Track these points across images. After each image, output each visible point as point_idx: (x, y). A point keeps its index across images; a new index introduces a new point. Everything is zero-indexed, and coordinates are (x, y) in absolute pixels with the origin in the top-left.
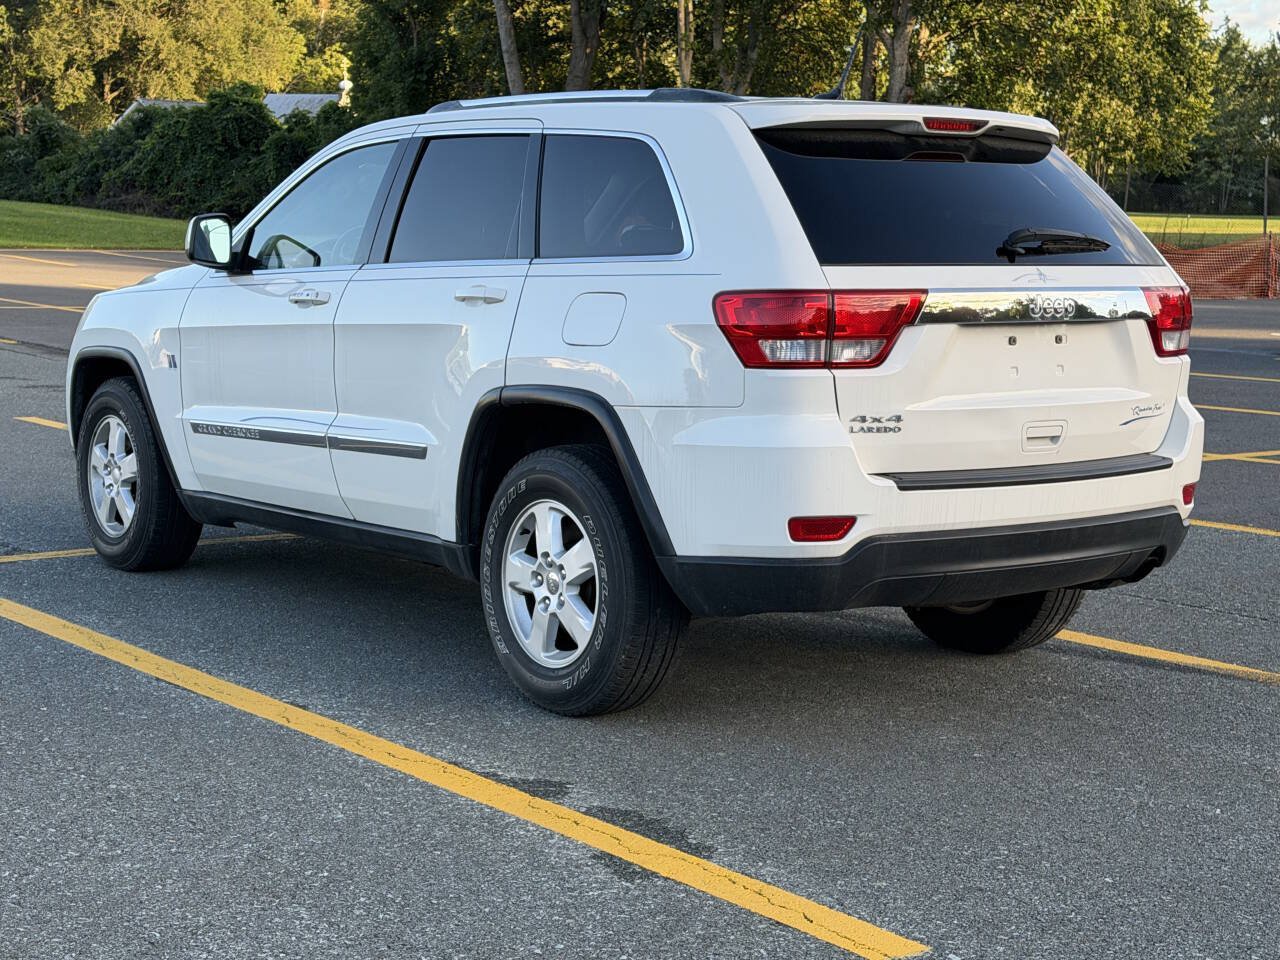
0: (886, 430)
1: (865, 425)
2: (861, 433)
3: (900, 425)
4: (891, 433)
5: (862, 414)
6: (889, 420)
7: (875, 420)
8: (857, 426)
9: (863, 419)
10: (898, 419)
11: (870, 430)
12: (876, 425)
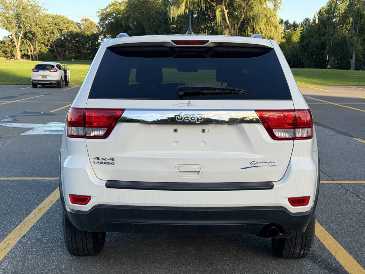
0: (108, 163)
1: (100, 161)
2: (98, 164)
3: (114, 162)
4: (111, 164)
5: (98, 156)
6: (108, 160)
7: (103, 159)
8: (96, 161)
9: (98, 159)
10: (113, 159)
11: (101, 163)
12: (104, 161)
